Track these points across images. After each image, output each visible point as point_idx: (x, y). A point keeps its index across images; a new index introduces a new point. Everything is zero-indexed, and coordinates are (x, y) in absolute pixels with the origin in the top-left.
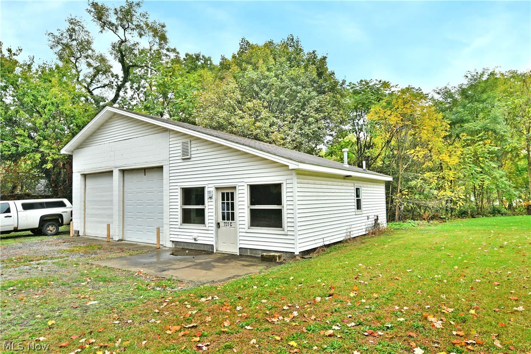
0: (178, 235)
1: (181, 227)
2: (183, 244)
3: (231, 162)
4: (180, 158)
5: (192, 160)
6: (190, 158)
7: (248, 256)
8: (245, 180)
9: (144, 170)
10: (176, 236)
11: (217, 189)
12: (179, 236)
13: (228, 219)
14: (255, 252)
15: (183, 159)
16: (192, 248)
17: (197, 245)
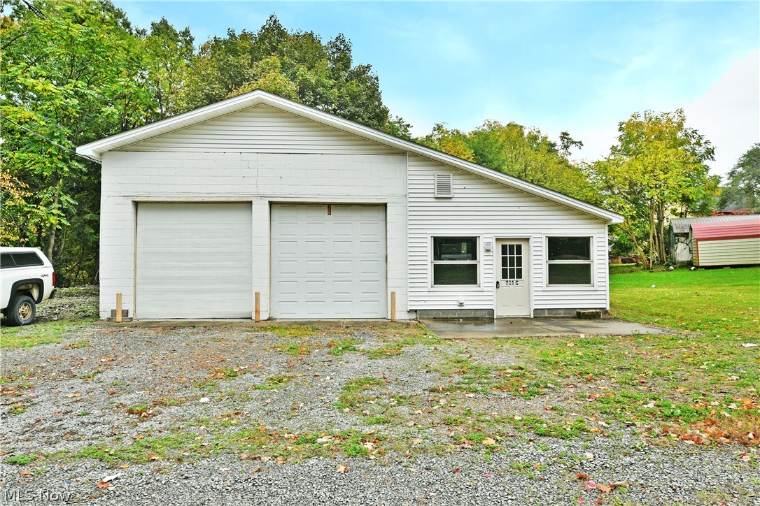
0: (425, 301)
1: (433, 289)
2: (435, 312)
3: (522, 209)
4: (432, 195)
5: (453, 200)
6: (451, 198)
7: (545, 317)
8: (543, 231)
9: (327, 206)
10: (423, 303)
11: (497, 240)
12: (427, 303)
13: (512, 277)
14: (555, 312)
15: (436, 198)
16: (454, 316)
17: (463, 312)
